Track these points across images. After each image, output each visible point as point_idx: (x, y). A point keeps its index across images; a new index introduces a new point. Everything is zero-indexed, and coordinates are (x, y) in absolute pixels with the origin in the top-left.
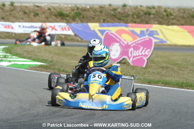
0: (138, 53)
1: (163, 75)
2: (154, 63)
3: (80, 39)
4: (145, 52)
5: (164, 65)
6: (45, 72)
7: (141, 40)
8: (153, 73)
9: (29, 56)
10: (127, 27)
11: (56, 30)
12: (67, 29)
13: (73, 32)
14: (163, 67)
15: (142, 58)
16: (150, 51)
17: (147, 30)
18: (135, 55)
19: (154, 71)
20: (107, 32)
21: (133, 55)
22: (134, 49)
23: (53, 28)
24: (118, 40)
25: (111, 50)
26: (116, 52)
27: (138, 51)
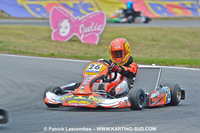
0: (90, 29)
2: (105, 40)
4: (96, 28)
7: (92, 15)
15: (94, 35)
18: (86, 31)
21: (84, 32)
24: (68, 16)
25: (61, 27)
26: (65, 29)
27: (89, 27)
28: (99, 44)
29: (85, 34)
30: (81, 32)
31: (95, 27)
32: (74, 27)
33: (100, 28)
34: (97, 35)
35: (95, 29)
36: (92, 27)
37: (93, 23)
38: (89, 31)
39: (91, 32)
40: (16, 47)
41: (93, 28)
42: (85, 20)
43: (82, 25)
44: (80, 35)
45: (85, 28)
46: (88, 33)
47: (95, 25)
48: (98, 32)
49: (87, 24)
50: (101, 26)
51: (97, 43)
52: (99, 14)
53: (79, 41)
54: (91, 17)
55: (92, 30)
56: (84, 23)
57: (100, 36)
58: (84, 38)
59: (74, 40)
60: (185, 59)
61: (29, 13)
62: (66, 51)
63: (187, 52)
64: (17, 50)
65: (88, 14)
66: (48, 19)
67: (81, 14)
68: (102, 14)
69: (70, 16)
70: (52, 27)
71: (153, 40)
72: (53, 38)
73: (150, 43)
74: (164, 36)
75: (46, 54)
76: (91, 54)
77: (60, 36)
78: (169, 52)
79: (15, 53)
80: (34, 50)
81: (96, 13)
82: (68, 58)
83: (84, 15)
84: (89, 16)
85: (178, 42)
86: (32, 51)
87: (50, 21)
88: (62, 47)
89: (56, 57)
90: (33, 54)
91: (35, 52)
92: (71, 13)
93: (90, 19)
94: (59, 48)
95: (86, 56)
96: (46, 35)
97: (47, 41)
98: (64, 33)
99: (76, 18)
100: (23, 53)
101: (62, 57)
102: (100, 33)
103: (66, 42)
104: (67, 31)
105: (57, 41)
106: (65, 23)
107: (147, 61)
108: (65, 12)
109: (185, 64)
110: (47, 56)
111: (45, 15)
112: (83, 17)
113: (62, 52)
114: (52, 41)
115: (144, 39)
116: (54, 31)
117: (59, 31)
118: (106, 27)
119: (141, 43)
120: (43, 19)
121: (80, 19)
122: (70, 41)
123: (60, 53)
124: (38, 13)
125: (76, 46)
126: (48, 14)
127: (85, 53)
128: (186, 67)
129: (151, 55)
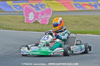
24: (33, 10)
25: (29, 16)
26: (31, 17)
27: (43, 16)
28: (49, 24)
29: (42, 19)
30: (39, 18)
31: (47, 15)
32: (36, 16)
33: (49, 16)
34: (48, 20)
35: (46, 17)
37: (45, 14)
38: (43, 17)
39: (44, 18)
40: (7, 26)
41: (45, 16)
43: (40, 15)
44: (39, 20)
45: (41, 16)
46: (43, 19)
47: (46, 15)
48: (48, 18)
49: (42, 14)
50: (49, 15)
51: (47, 23)
52: (48, 9)
53: (39, 23)
54: (44, 11)
55: (45, 17)
56: (41, 14)
57: (49, 20)
58: (41, 21)
59: (36, 22)
60: (91, 30)
61: (13, 9)
62: (32, 27)
63: (92, 27)
64: (7, 27)
65: (43, 9)
66: (23, 12)
67: (39, 9)
68: (50, 9)
69: (34, 10)
70: (25, 16)
71: (76, 22)
72: (25, 21)
73: (74, 23)
74: (81, 20)
75: (22, 29)
76: (45, 29)
77: (29, 20)
78: (84, 27)
79: (6, 29)
80: (16, 27)
81: (47, 9)
82: (33, 31)
83: (41, 10)
84: (43, 10)
85: (88, 22)
86: (15, 28)
87: (24, 13)
88: (30, 26)
89: (27, 31)
90: (16, 30)
91: (17, 28)
92: (34, 9)
94: (29, 26)
95: (42, 30)
96: (22, 20)
97: (22, 23)
98: (31, 19)
99: (37, 11)
100: (10, 29)
101: (30, 31)
102: (49, 19)
103: (32, 23)
104: (33, 18)
105: (27, 23)
106: (31, 14)
107: (73, 32)
108: (31, 9)
109: (91, 33)
110: (23, 31)
111: (21, 10)
112: (40, 11)
113: (30, 28)
114: (25, 23)
115: (71, 21)
116: (26, 18)
117: (28, 18)
118: (52, 15)
119: (69, 23)
120: (21, 12)
121: (39, 12)
122: (34, 22)
123: (29, 29)
124: (18, 9)
125: (37, 25)
126: (23, 10)
127: (42, 29)
128: (92, 35)
129: (75, 29)
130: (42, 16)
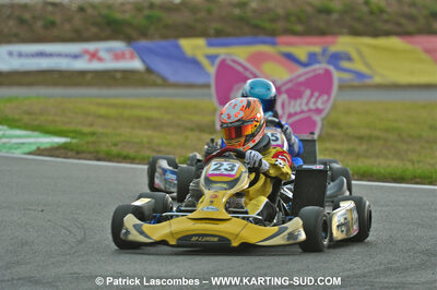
0: (300, 105)
1: (359, 156)
3: (159, 81)
4: (315, 103)
5: (363, 132)
6: (74, 158)
7: (307, 73)
8: (336, 151)
9: (36, 123)
10: (274, 44)
11: (100, 59)
12: (128, 56)
13: (144, 61)
14: (361, 138)
15: (309, 118)
16: (328, 100)
17: (324, 51)
18: (292, 111)
19: (338, 147)
20: (222, 57)
21: (287, 112)
22: (290, 97)
23: (94, 56)
27: (298, 101)
29: (290, 116)
31: (313, 100)
35: (312, 106)
36: (305, 100)
37: (308, 92)
38: (298, 109)
39: (302, 112)
40: (116, 145)
41: (307, 104)
42: (289, 85)
43: (283, 97)
45: (289, 103)
46: (296, 114)
47: (312, 95)
48: (319, 111)
49: (294, 94)
50: (325, 97)
52: (321, 72)
54: (302, 79)
55: (305, 108)
57: (323, 120)
70: (215, 103)
80: (154, 150)
84: (300, 76)
93: (301, 84)
100: (126, 158)
130: (293, 102)
